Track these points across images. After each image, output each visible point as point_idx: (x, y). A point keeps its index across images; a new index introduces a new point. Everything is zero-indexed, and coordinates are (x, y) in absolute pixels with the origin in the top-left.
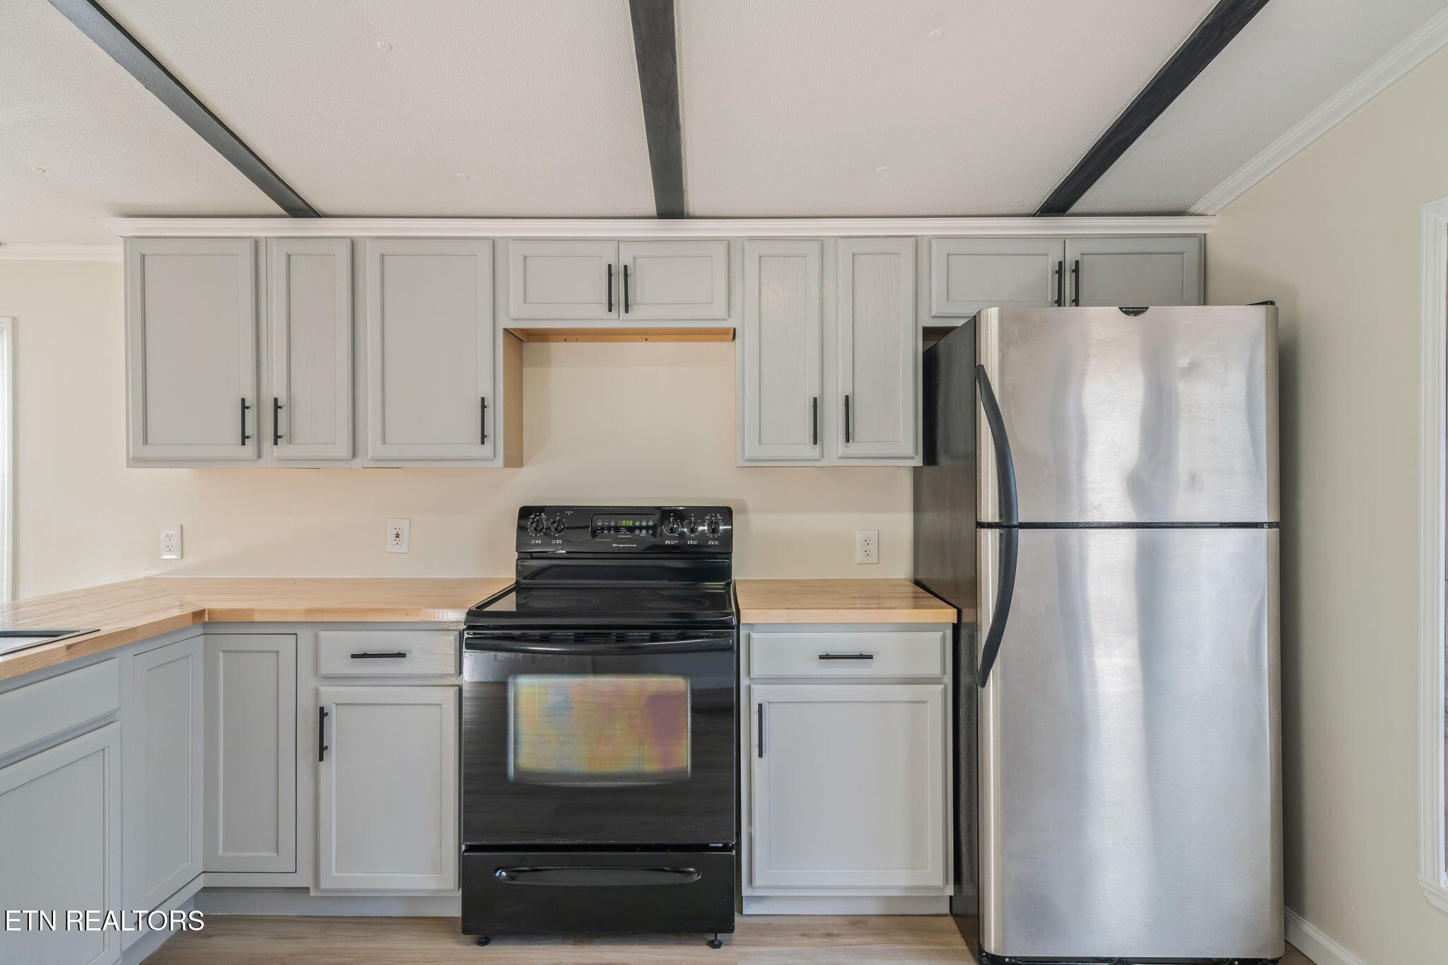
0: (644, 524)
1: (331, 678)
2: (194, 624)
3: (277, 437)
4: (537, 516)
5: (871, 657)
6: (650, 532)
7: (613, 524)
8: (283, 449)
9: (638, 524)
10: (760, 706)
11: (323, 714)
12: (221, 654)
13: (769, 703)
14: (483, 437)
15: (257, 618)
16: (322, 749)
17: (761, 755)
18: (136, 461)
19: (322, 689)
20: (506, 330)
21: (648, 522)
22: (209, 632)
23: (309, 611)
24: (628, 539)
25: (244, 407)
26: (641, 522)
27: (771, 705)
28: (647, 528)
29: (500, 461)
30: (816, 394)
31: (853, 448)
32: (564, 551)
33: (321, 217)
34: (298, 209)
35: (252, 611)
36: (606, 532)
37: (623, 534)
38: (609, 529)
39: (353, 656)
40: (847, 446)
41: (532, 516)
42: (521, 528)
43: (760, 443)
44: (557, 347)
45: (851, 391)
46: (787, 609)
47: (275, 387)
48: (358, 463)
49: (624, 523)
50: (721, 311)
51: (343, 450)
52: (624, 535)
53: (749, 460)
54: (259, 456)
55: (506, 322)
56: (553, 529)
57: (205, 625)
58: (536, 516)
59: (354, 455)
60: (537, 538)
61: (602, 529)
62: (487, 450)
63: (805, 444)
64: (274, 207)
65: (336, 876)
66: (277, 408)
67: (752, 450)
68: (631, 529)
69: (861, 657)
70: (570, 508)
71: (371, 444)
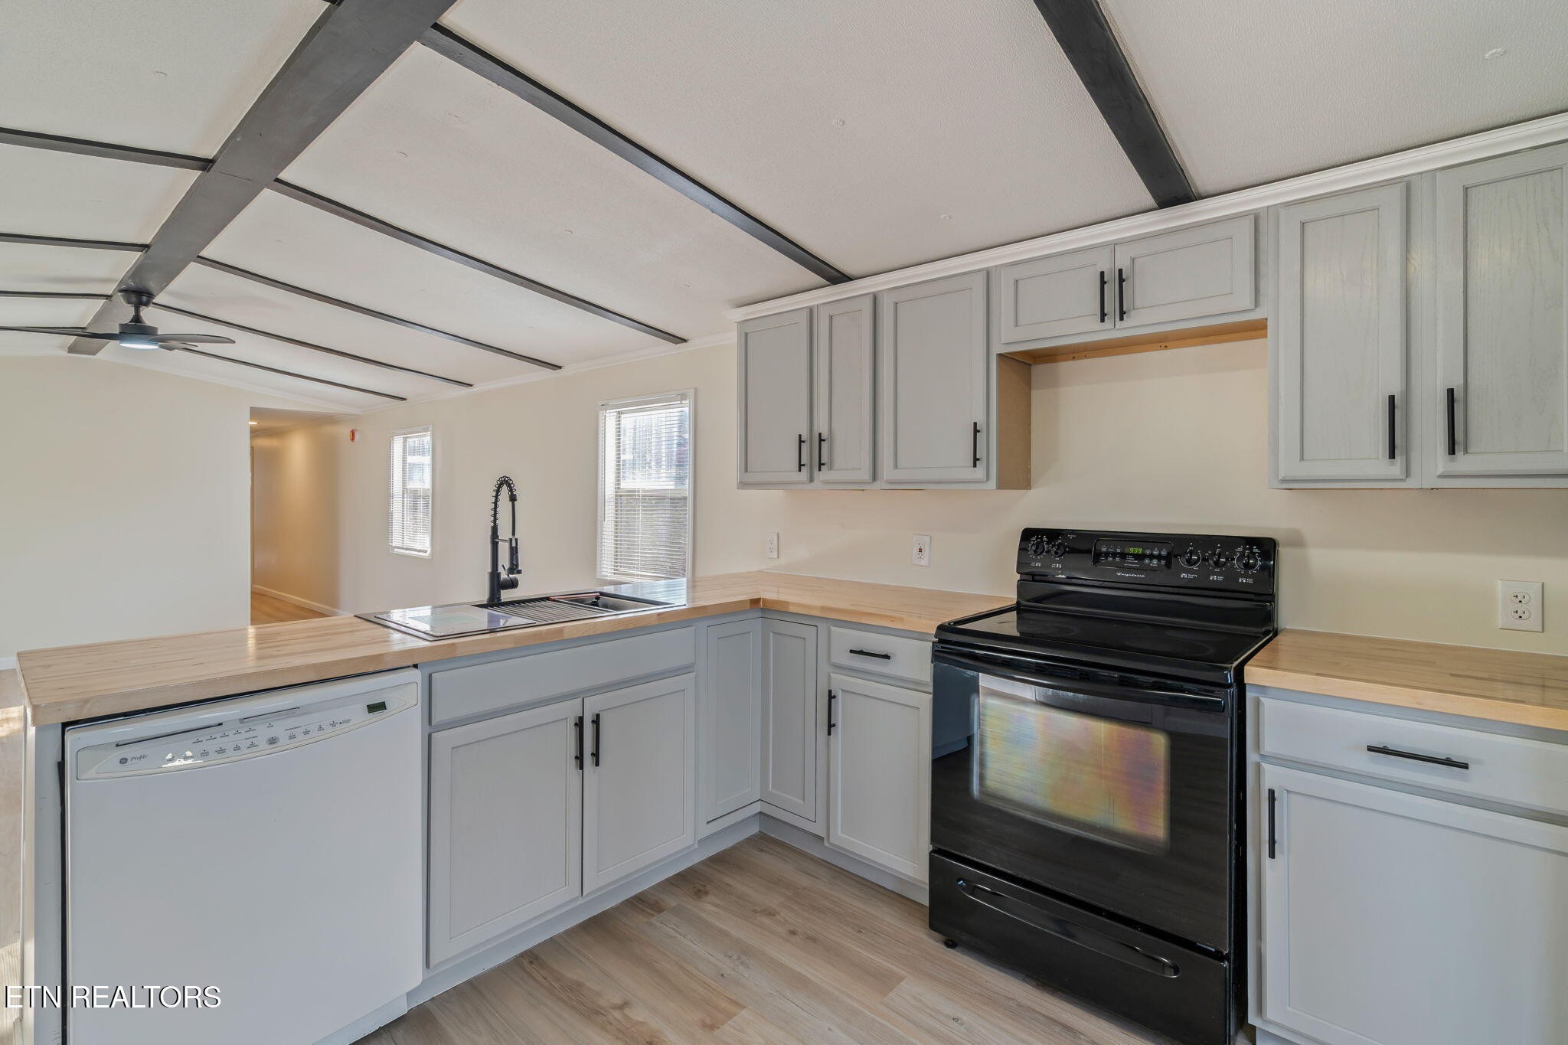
0: (1156, 552)
1: (840, 668)
2: (751, 608)
3: (821, 464)
4: (1039, 538)
5: (1465, 766)
6: (1163, 562)
7: (1118, 550)
8: (824, 475)
9: (1148, 552)
10: (1272, 793)
11: (831, 697)
12: (772, 634)
13: (1288, 791)
14: (976, 460)
15: (792, 609)
16: (831, 726)
17: (1272, 855)
18: (743, 485)
19: (832, 675)
20: (1000, 356)
21: (1160, 550)
22: (763, 616)
23: (823, 608)
24: (1135, 568)
25: (801, 442)
26: (1152, 550)
27: (1292, 796)
28: (1159, 557)
29: (993, 484)
30: (1396, 389)
31: (1463, 463)
32: (1063, 576)
33: (852, 280)
34: (836, 277)
35: (787, 603)
36: (1110, 559)
37: (1129, 563)
38: (1114, 555)
39: (852, 651)
40: (1453, 460)
41: (1034, 539)
42: (1022, 550)
43: (1302, 458)
44: (1065, 367)
45: (1461, 381)
46: (1317, 674)
47: (822, 426)
48: (877, 485)
49: (1132, 550)
50: (1247, 301)
51: (865, 474)
52: (1131, 562)
53: (1284, 481)
54: (811, 480)
55: (998, 348)
56: (1053, 553)
57: (764, 610)
58: (1037, 538)
59: (875, 478)
60: (1036, 561)
61: (1107, 554)
62: (980, 472)
63: (1378, 458)
64: (819, 280)
65: (840, 836)
66: (821, 440)
67: (1290, 467)
68: (1139, 557)
69: (1448, 762)
70: (1073, 532)
71: (886, 470)
